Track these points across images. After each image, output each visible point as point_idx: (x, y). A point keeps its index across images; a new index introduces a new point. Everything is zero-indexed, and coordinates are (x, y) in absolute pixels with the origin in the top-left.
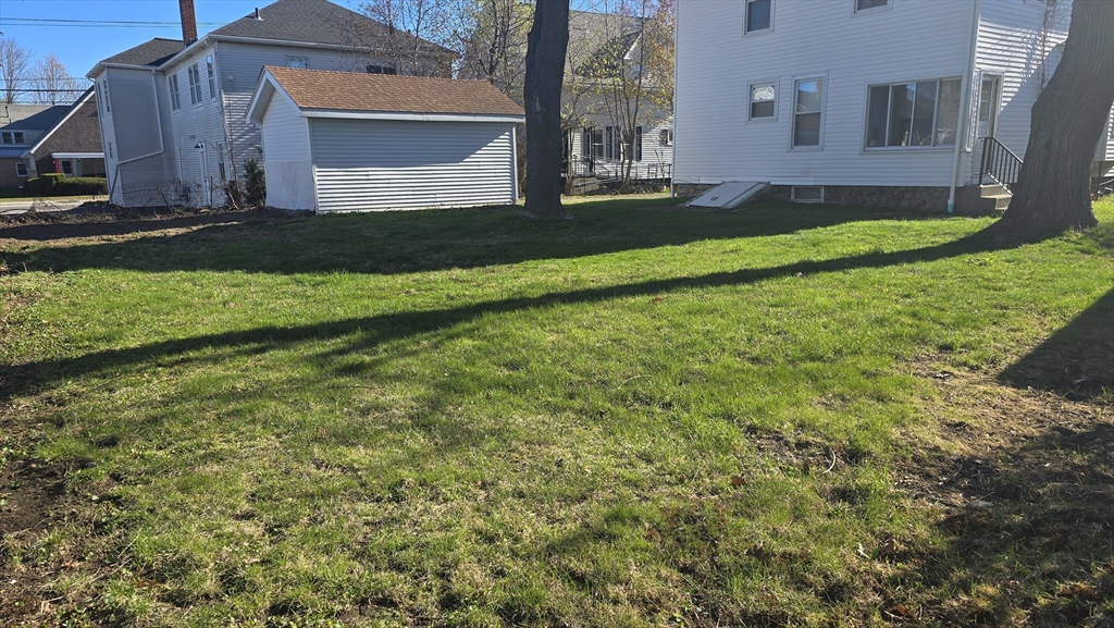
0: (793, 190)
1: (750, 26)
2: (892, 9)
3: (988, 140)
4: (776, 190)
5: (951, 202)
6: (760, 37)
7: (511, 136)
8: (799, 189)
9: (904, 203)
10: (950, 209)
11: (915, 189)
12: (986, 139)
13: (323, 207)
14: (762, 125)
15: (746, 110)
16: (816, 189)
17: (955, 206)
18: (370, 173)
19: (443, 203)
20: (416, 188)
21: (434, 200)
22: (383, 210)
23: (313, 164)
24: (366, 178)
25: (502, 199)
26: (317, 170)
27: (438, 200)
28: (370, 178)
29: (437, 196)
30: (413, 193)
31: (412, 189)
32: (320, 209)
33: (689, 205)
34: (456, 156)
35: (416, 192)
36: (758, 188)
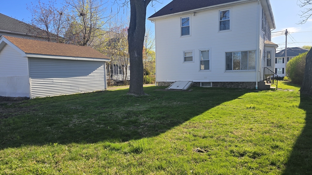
0: (201, 83)
1: (182, 34)
2: (231, 31)
3: (265, 68)
4: (195, 83)
5: (257, 86)
6: (186, 37)
7: (104, 66)
8: (203, 83)
9: (240, 87)
10: (257, 88)
11: (243, 82)
12: (264, 68)
13: (33, 96)
14: (188, 63)
15: (183, 59)
16: (209, 83)
17: (258, 87)
18: (54, 80)
19: (82, 91)
20: (72, 86)
21: (78, 90)
22: (59, 95)
23: (30, 77)
24: (52, 82)
25: (102, 89)
26: (31, 79)
27: (80, 90)
28: (54, 82)
29: (80, 88)
30: (71, 88)
31: (70, 86)
32: (32, 96)
33: (169, 89)
34: (86, 73)
35: (72, 87)
36: (190, 83)
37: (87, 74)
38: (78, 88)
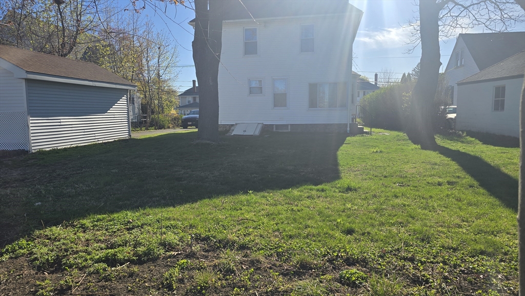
0: (274, 126)
4: (267, 126)
5: (348, 129)
6: (251, 58)
7: (127, 97)
8: (277, 126)
10: (348, 132)
13: (35, 148)
14: (255, 97)
15: (247, 90)
16: (286, 126)
17: (350, 130)
18: (62, 121)
19: (99, 140)
20: (86, 131)
21: (94, 138)
22: (69, 146)
23: (28, 114)
24: (59, 124)
25: (125, 136)
26: (31, 119)
27: (96, 137)
28: (62, 124)
29: (96, 135)
30: (84, 133)
31: (83, 131)
32: (33, 148)
33: (232, 134)
34: (103, 109)
35: (86, 133)
36: (260, 126)
37: (104, 111)
38: (94, 135)
